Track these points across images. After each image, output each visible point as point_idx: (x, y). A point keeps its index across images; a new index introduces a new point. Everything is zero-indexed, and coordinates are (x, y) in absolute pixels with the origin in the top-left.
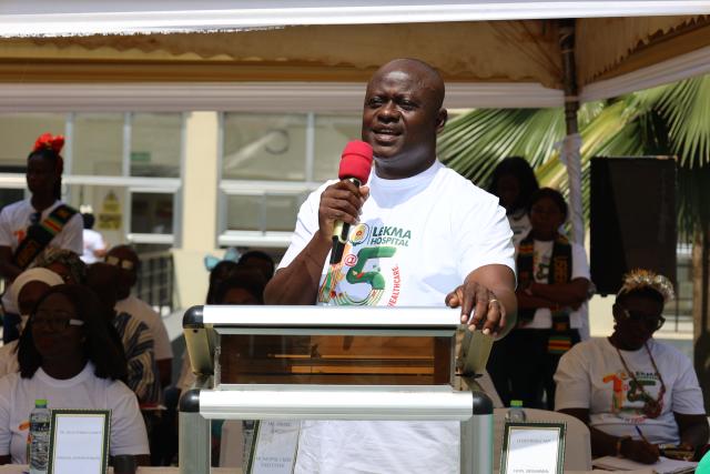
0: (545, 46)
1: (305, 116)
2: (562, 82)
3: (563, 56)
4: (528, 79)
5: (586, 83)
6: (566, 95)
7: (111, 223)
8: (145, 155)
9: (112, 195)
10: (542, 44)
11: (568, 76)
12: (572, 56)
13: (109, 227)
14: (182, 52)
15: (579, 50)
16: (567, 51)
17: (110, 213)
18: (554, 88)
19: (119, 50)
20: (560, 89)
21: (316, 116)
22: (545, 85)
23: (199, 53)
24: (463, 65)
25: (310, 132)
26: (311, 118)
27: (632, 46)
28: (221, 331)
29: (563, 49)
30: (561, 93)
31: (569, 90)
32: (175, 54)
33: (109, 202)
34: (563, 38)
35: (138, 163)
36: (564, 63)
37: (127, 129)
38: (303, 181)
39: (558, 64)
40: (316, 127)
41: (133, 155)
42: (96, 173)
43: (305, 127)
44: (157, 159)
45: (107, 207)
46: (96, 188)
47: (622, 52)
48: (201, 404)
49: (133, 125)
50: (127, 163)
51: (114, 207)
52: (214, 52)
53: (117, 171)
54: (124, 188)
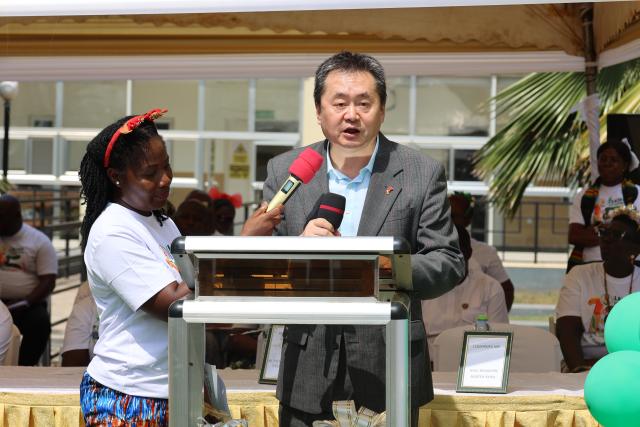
0: (568, 19)
1: (409, 77)
2: (583, 50)
3: (584, 28)
4: (553, 47)
5: (601, 51)
6: (586, 61)
7: (241, 173)
8: (269, 113)
9: (241, 148)
10: (565, 17)
11: (588, 45)
12: (591, 27)
13: (238, 176)
14: (259, 28)
15: (595, 23)
16: (586, 24)
17: (240, 164)
18: (576, 55)
19: (207, 27)
20: (582, 56)
21: (418, 77)
22: (567, 53)
23: (273, 29)
24: (498, 36)
25: (413, 92)
26: (413, 79)
27: (628, 20)
28: (199, 256)
29: (583, 21)
30: (582, 59)
31: (589, 56)
32: (252, 30)
33: (239, 155)
34: (583, 12)
35: (261, 120)
36: (584, 35)
37: (252, 91)
38: (406, 134)
39: (579, 34)
40: (418, 87)
41: (258, 113)
42: (228, 128)
43: (408, 87)
44: (280, 116)
45: (237, 158)
46: (227, 142)
47: (620, 26)
48: (184, 312)
49: (256, 87)
50: (252, 120)
51: (243, 159)
52: (285, 28)
53: (243, 127)
54: (250, 141)
